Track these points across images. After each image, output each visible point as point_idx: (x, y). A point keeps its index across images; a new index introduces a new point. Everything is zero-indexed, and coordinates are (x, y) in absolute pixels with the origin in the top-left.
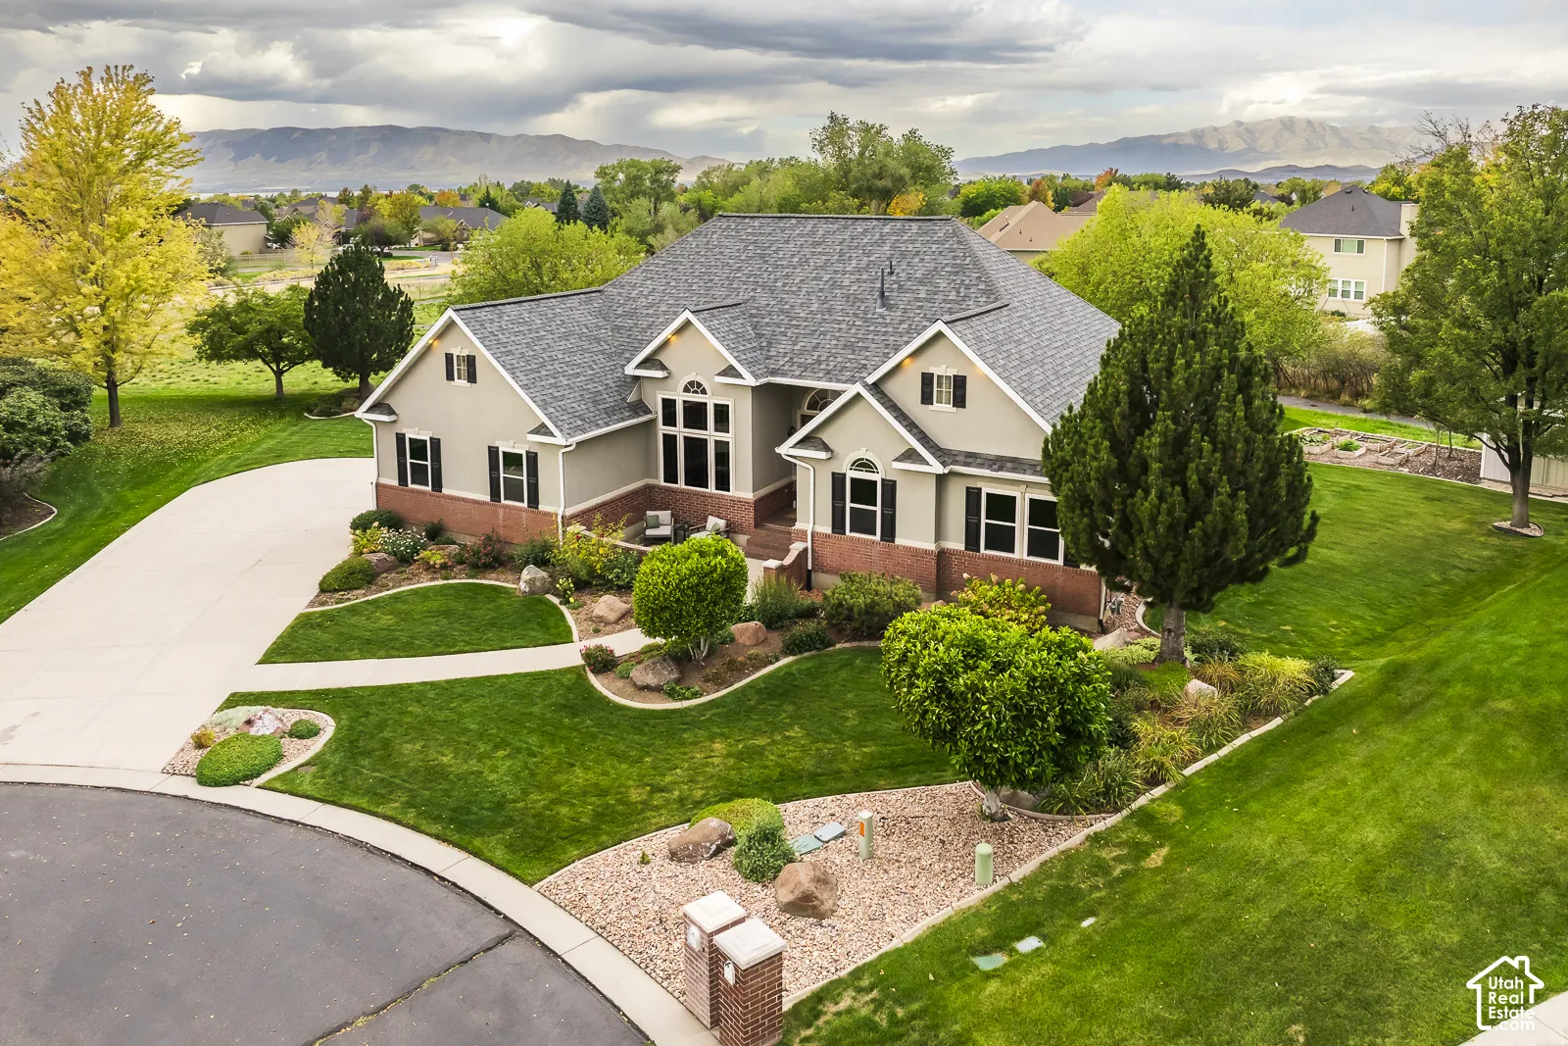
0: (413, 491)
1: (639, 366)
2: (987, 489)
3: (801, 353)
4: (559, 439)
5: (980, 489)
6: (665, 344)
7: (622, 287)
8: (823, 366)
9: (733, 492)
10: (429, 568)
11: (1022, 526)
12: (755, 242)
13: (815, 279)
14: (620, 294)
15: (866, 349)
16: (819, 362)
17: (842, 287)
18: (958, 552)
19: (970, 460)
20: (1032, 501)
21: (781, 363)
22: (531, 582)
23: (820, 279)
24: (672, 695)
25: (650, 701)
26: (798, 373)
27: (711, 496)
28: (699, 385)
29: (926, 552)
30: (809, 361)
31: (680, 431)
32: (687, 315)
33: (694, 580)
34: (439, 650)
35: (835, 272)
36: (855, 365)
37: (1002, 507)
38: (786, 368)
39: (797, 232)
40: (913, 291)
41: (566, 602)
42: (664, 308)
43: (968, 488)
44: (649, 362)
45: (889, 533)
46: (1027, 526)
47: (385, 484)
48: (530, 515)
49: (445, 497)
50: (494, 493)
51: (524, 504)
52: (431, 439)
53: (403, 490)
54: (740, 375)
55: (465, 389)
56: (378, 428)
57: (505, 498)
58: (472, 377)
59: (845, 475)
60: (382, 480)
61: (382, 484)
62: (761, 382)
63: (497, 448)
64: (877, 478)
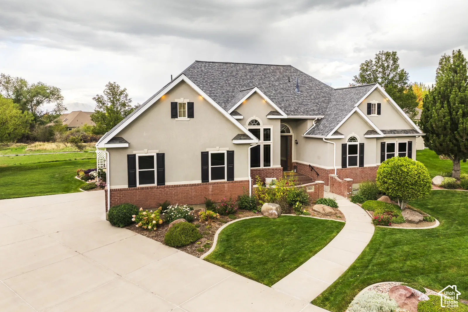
2: (388, 141)
5: (385, 143)
6: (241, 104)
9: (272, 166)
11: (397, 152)
12: (224, 71)
15: (308, 105)
16: (296, 110)
17: (277, 86)
20: (399, 143)
22: (277, 210)
23: (266, 83)
27: (263, 170)
28: (256, 121)
30: (292, 109)
32: (256, 89)
35: (269, 81)
37: (391, 147)
39: (238, 68)
40: (303, 87)
41: (302, 213)
43: (381, 143)
44: (235, 112)
45: (362, 164)
46: (398, 153)
47: (116, 189)
48: (230, 184)
49: (168, 187)
50: (205, 178)
51: (226, 180)
52: (158, 154)
53: (133, 189)
54: (279, 114)
55: (185, 121)
56: (111, 153)
57: (212, 179)
58: (191, 115)
59: (346, 144)
60: (114, 187)
61: (115, 189)
62: (288, 117)
63: (208, 152)
64: (357, 143)
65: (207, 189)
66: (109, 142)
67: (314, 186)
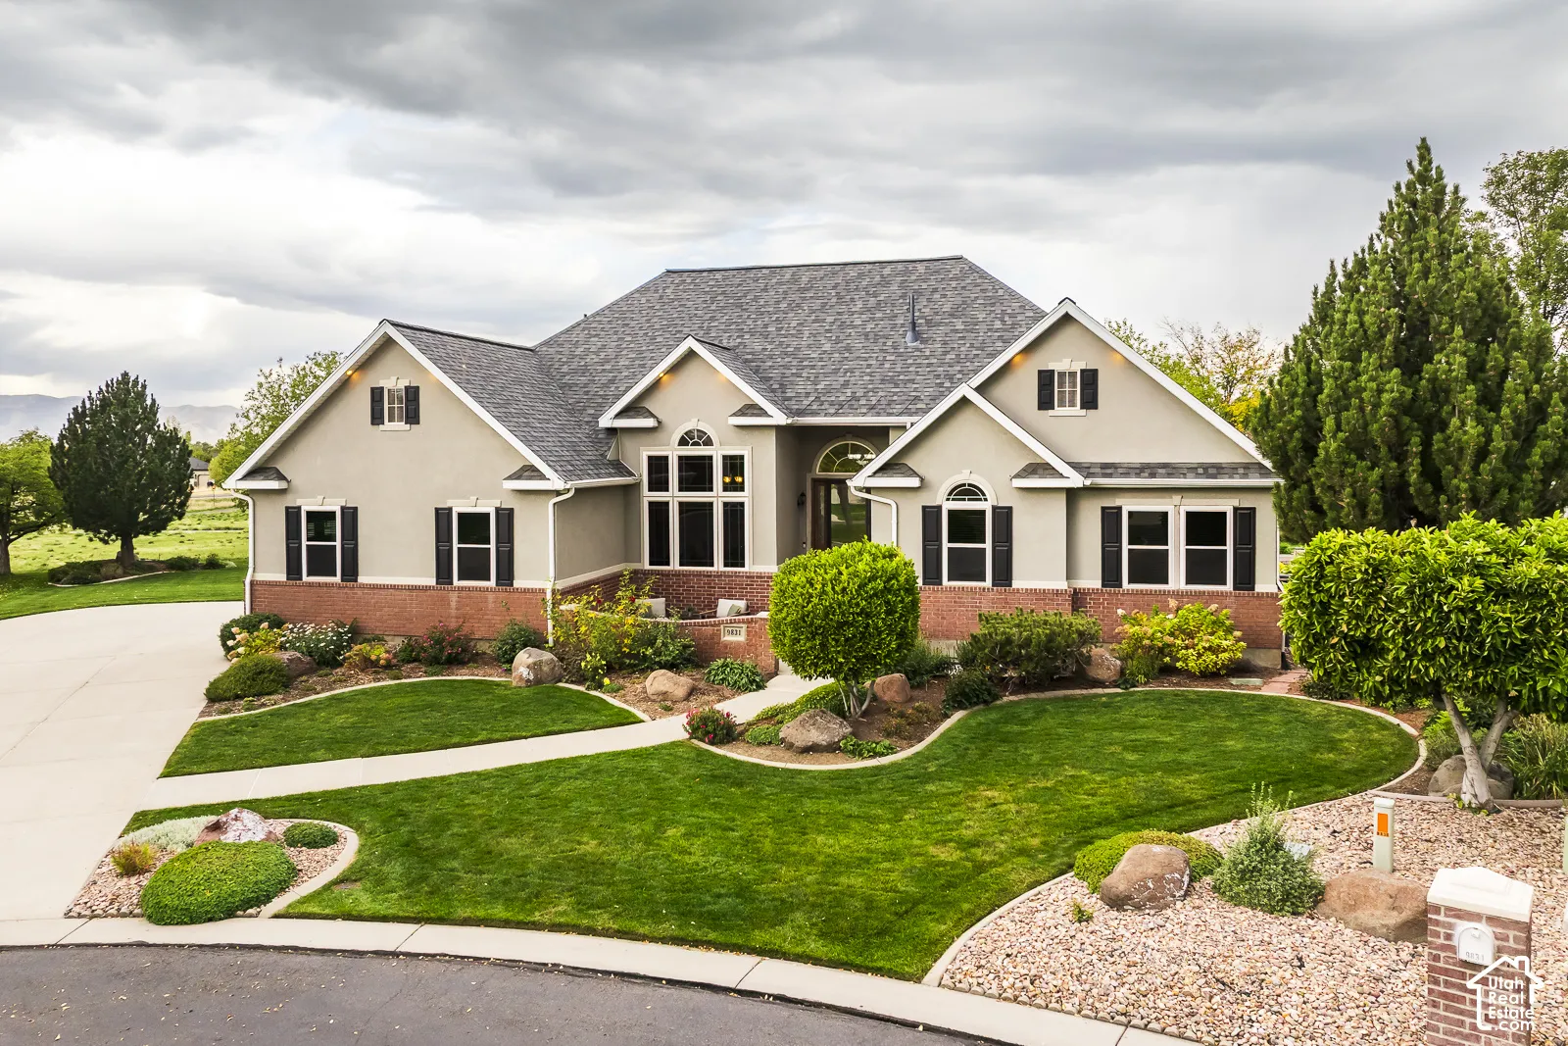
0: (310, 585)
1: (619, 415)
3: (828, 391)
4: (555, 482)
5: (1119, 508)
6: (655, 385)
7: (561, 345)
8: (863, 402)
9: (750, 567)
10: (369, 665)
11: (1177, 547)
12: (723, 293)
13: (815, 321)
14: (560, 353)
15: (913, 381)
16: (855, 398)
17: (855, 327)
18: (1095, 591)
19: (1109, 471)
20: (1187, 513)
21: (806, 403)
22: (535, 667)
23: (824, 321)
24: (857, 752)
25: (828, 762)
26: (832, 411)
27: (719, 575)
28: (702, 433)
29: (1057, 593)
30: (841, 399)
31: (674, 496)
32: (690, 343)
33: (879, 584)
34: (456, 740)
35: (839, 313)
36: (904, 398)
38: (815, 407)
39: (774, 281)
40: (946, 324)
41: (600, 686)
42: (623, 362)
43: (1100, 508)
44: (631, 410)
45: (1003, 575)
46: (1184, 548)
47: (263, 582)
48: (500, 596)
49: (363, 587)
50: (443, 574)
51: (492, 583)
52: (343, 509)
53: (294, 585)
54: (763, 413)
55: (402, 433)
56: (257, 503)
57: (459, 578)
58: (412, 417)
59: (939, 508)
60: (261, 577)
61: (260, 582)
62: (789, 421)
63: (450, 509)
64: (986, 506)
65: (445, 602)
66: (246, 477)
67: (744, 626)
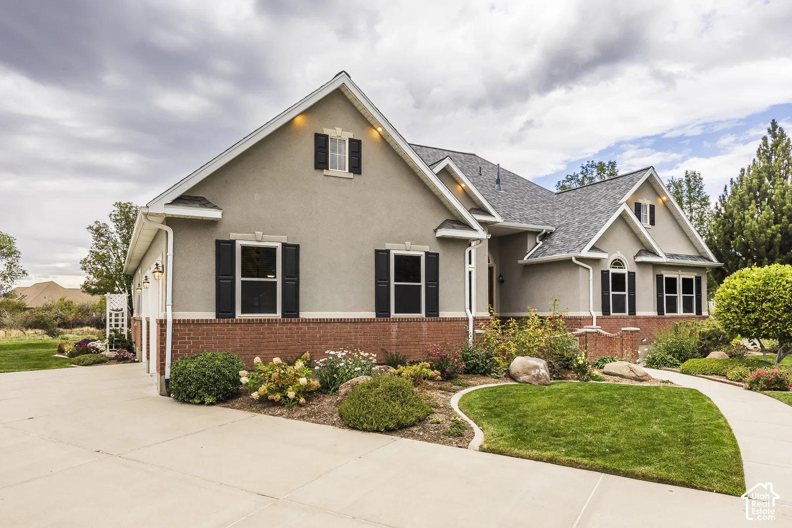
0: (247, 322)
2: (667, 274)
4: (480, 233)
5: (662, 276)
9: (475, 313)
11: (680, 294)
20: (683, 279)
29: (653, 318)
32: (448, 162)
37: (671, 283)
41: (591, 378)
43: (658, 276)
45: (633, 309)
46: (682, 295)
47: (188, 320)
48: (432, 324)
49: (308, 322)
50: (382, 308)
51: (423, 314)
52: (284, 245)
53: (228, 323)
54: (487, 212)
55: (344, 180)
56: (178, 234)
57: (396, 312)
58: (356, 167)
59: (608, 271)
60: (182, 315)
61: (184, 320)
62: (502, 221)
63: (388, 251)
64: (624, 271)
65: (386, 332)
66: (174, 202)
67: (578, 338)
